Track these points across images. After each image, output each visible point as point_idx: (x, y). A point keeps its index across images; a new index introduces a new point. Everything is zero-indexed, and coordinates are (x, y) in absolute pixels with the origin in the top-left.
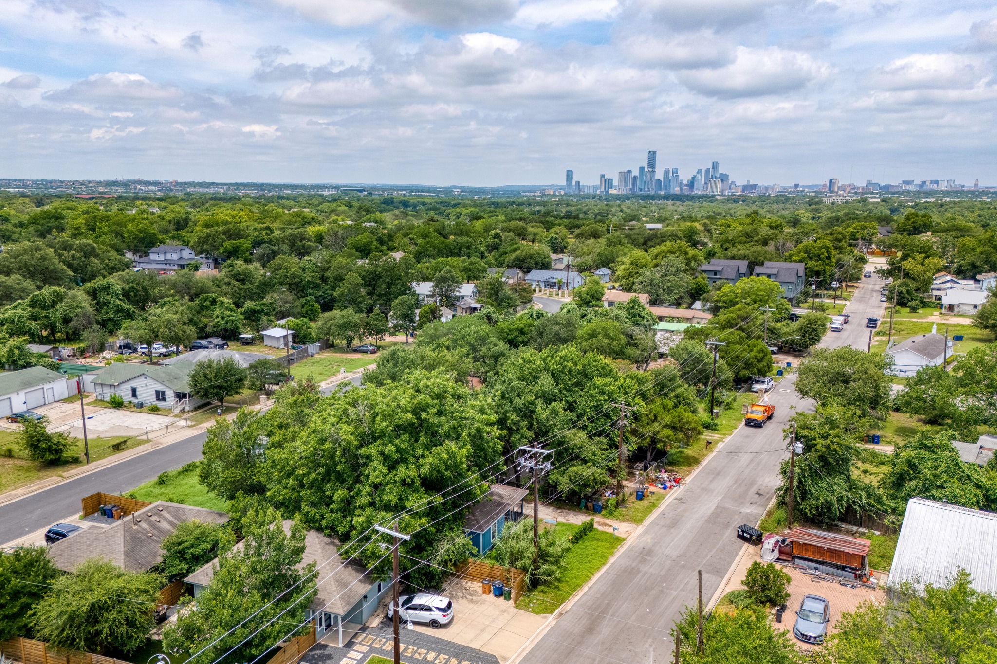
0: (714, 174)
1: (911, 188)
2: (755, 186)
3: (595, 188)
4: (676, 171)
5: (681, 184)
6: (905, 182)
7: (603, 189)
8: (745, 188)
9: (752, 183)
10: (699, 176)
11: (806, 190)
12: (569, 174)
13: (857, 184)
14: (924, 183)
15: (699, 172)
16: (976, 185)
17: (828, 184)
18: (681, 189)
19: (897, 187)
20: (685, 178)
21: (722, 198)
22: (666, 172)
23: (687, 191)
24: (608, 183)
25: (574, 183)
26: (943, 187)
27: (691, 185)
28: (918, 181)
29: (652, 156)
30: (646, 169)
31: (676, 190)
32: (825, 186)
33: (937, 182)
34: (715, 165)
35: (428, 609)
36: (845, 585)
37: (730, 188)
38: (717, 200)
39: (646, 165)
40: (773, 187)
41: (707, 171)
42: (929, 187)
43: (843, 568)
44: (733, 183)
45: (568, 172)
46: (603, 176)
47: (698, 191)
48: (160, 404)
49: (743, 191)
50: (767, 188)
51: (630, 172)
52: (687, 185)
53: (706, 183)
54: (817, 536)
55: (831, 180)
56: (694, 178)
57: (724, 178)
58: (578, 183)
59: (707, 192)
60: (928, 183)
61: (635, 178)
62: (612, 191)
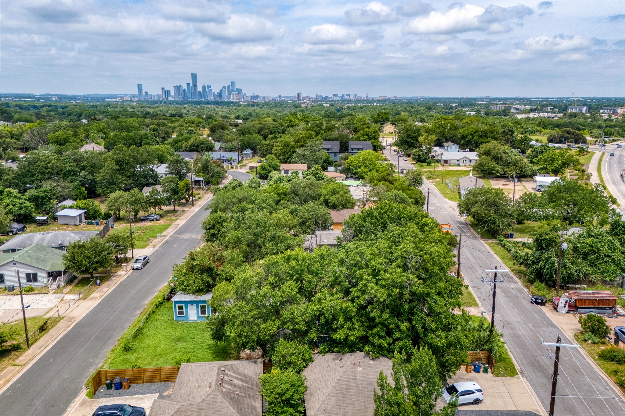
0: (232, 88)
1: (337, 98)
2: (258, 97)
3: (158, 96)
4: (209, 86)
5: (214, 94)
6: (334, 95)
7: (164, 97)
8: (252, 97)
9: (255, 95)
10: (224, 89)
11: (286, 99)
12: (140, 87)
13: (311, 96)
14: (343, 95)
15: (224, 87)
16: (367, 97)
17: (297, 96)
18: (214, 98)
19: (331, 97)
20: (216, 90)
21: (244, 103)
22: (204, 87)
23: (218, 99)
24: (167, 93)
25: (144, 93)
26: (352, 98)
27: (220, 95)
28: (340, 95)
29: (194, 76)
30: (191, 85)
31: (212, 98)
32: (295, 97)
33: (348, 95)
34: (233, 83)
35: (471, 392)
36: (612, 317)
37: (243, 98)
38: (241, 105)
39: (191, 82)
40: (268, 97)
41: (229, 87)
42: (346, 97)
43: (605, 308)
44: (245, 94)
45: (138, 85)
46: (163, 89)
47: (225, 99)
48: (33, 284)
49: (251, 99)
50: (264, 98)
51: (180, 86)
52: (218, 96)
53: (228, 94)
54: (584, 294)
55: (298, 94)
56: (221, 91)
57: (239, 91)
58: (146, 93)
59: (231, 100)
60: (345, 96)
61: (185, 90)
62: (170, 99)
